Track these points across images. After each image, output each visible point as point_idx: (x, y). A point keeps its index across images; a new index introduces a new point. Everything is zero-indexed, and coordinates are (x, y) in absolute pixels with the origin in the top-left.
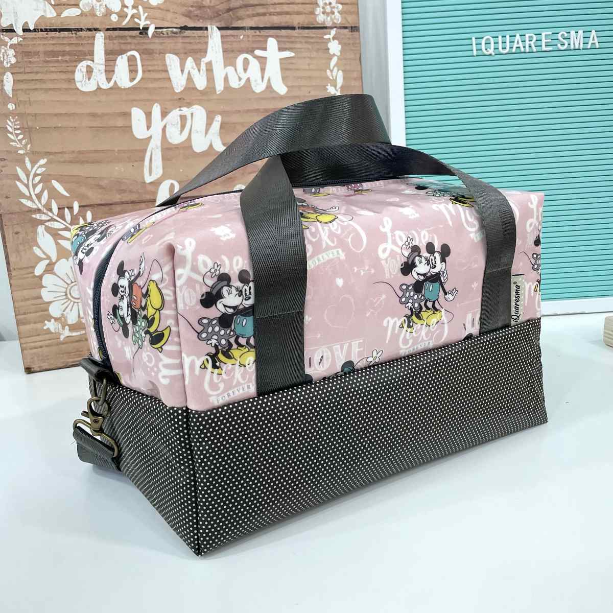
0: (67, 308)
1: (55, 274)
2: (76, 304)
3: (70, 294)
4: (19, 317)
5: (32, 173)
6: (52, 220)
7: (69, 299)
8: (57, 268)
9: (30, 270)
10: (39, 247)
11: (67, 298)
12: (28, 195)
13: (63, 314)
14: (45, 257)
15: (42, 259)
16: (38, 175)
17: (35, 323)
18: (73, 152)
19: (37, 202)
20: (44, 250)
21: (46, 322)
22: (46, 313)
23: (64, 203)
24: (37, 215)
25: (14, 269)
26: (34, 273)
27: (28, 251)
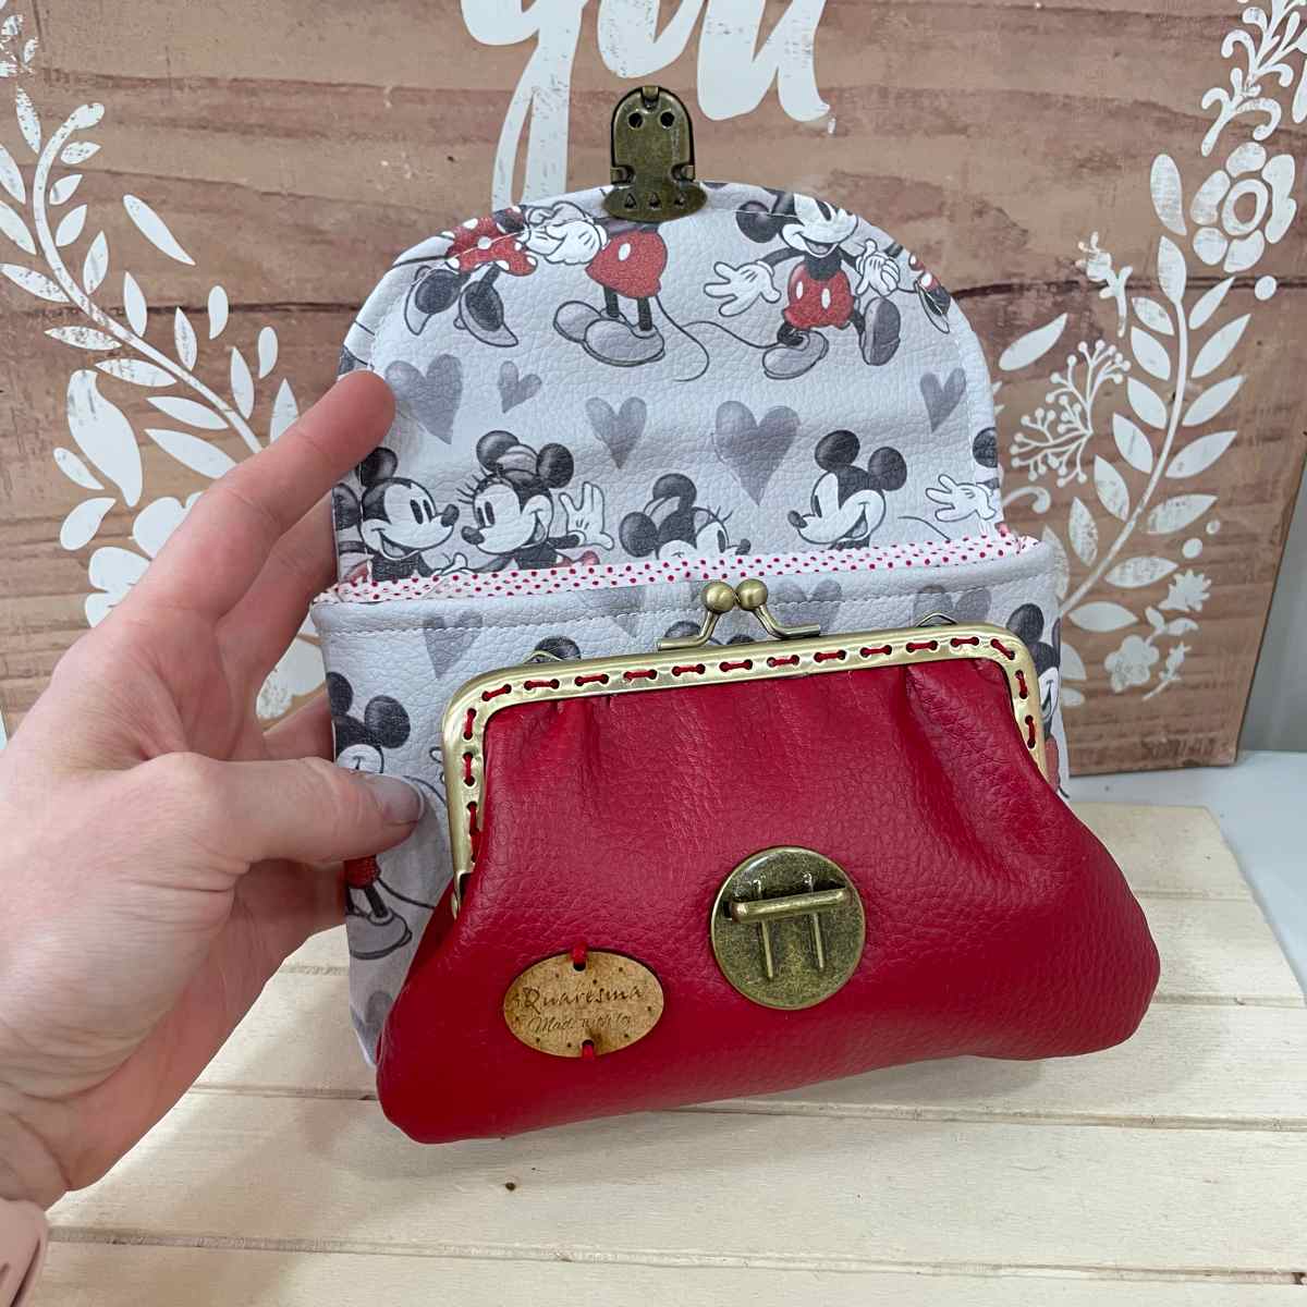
1: (135, 549)
4: (7, 684)
5: (45, 162)
6: (127, 352)
8: (141, 529)
9: (43, 530)
10: (78, 452)
12: (33, 251)
14: (100, 487)
15: (86, 494)
16: (70, 170)
18: (212, 81)
19: (65, 278)
20: (97, 462)
23: (173, 292)
24: (68, 329)
26: (57, 539)
27: (34, 463)
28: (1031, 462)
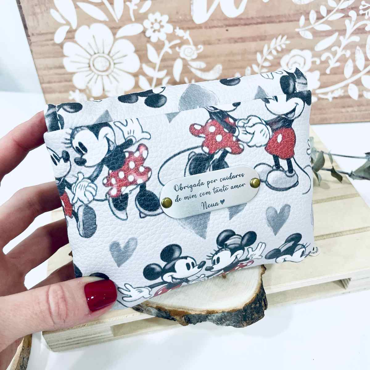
0: (90, 80)
1: (76, 42)
2: (100, 78)
3: (94, 66)
4: (44, 85)
7: (93, 72)
8: (77, 35)
9: (49, 37)
10: (57, 11)
11: (91, 70)
13: (87, 86)
14: (64, 22)
15: (61, 25)
17: (60, 92)
20: (63, 15)
21: (71, 92)
22: (70, 83)
25: (33, 34)
26: (52, 40)
27: (45, 14)
28: (366, 12)
